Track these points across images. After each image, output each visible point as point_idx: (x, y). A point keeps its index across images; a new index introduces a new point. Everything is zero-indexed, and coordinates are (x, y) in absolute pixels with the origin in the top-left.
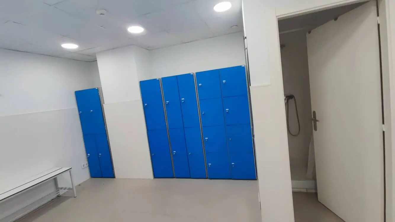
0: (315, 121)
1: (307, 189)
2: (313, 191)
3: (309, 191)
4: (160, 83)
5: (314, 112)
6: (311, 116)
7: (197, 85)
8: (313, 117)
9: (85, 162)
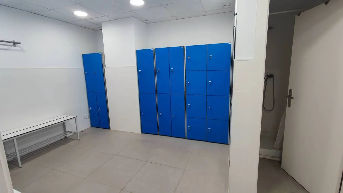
0: (290, 98)
1: (272, 157)
2: (278, 159)
3: (274, 159)
4: (154, 53)
5: (291, 91)
6: (287, 94)
7: (186, 57)
8: (288, 95)
9: (87, 114)
